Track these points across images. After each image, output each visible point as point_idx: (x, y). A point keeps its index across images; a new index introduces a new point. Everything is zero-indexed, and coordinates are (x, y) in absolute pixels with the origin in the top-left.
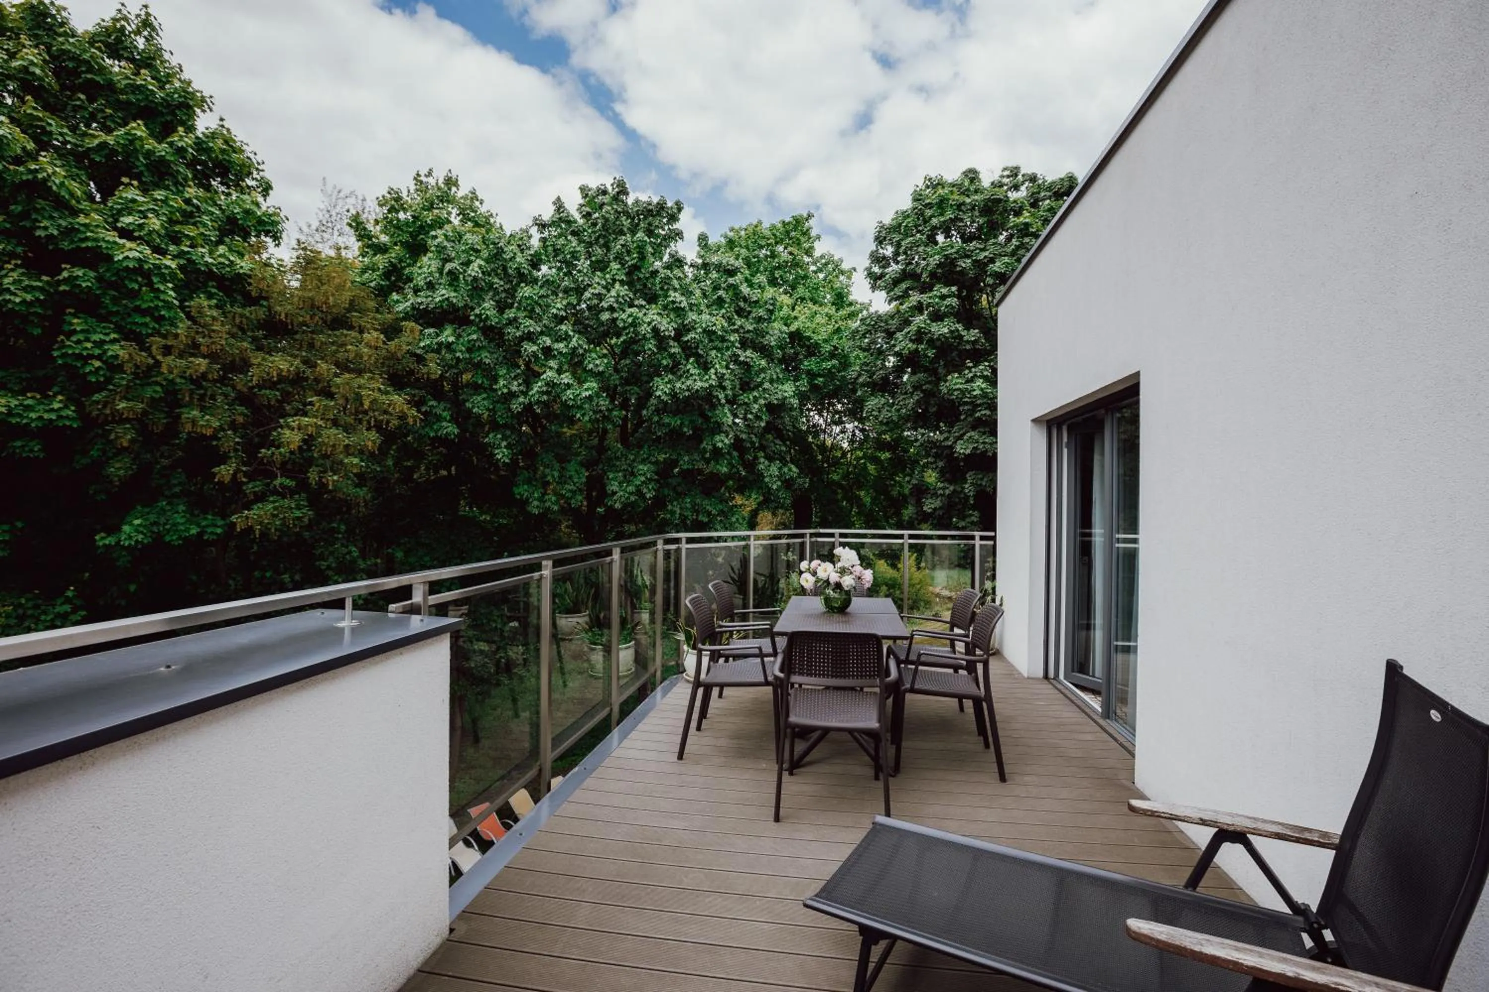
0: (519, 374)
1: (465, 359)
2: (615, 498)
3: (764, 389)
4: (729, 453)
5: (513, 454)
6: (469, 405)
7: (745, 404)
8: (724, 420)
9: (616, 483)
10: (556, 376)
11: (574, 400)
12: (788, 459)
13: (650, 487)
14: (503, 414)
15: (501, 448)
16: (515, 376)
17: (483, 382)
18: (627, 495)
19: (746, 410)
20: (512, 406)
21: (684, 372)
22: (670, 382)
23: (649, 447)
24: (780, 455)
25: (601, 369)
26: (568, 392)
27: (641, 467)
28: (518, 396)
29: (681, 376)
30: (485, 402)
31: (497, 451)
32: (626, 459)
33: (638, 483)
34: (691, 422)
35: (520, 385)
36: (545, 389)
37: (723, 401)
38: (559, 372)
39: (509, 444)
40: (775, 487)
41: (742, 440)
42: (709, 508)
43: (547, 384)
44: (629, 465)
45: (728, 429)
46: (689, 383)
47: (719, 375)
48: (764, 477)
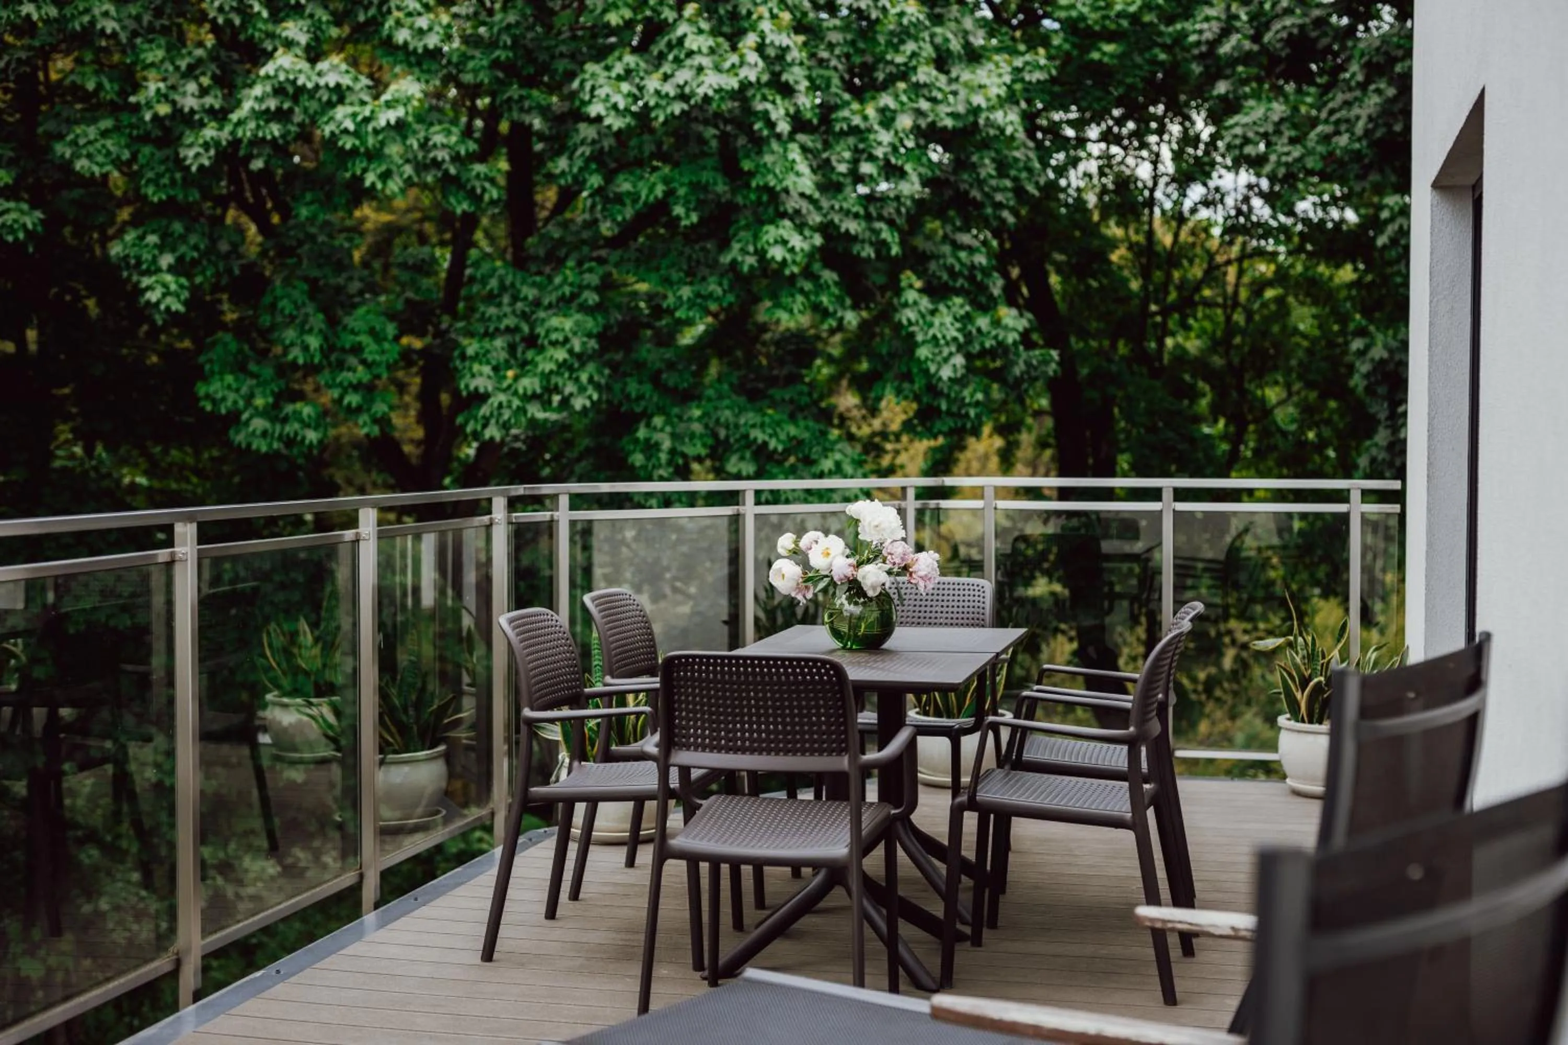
0: (200, 61)
1: (47, 21)
2: (484, 410)
3: (917, 86)
4: (808, 273)
5: (195, 290)
6: (62, 150)
7: (854, 131)
8: (790, 181)
9: (487, 369)
10: (304, 65)
11: (356, 134)
12: (996, 292)
13: (584, 377)
14: (159, 176)
15: (159, 270)
16: (191, 68)
17: (100, 86)
18: (516, 403)
19: (856, 150)
20: (183, 152)
21: (670, 46)
22: (628, 74)
23: (580, 263)
24: (971, 278)
25: (432, 41)
26: (341, 112)
27: (555, 322)
28: (202, 125)
29: (662, 56)
30: (109, 143)
31: (146, 281)
32: (515, 298)
33: (549, 366)
34: (695, 187)
35: (204, 92)
36: (272, 104)
37: (784, 127)
38: (314, 54)
39: (180, 260)
40: (946, 373)
41: (850, 238)
42: (758, 435)
43: (279, 91)
44: (524, 316)
45: (804, 206)
46: (683, 76)
47: (771, 52)
48: (916, 345)
